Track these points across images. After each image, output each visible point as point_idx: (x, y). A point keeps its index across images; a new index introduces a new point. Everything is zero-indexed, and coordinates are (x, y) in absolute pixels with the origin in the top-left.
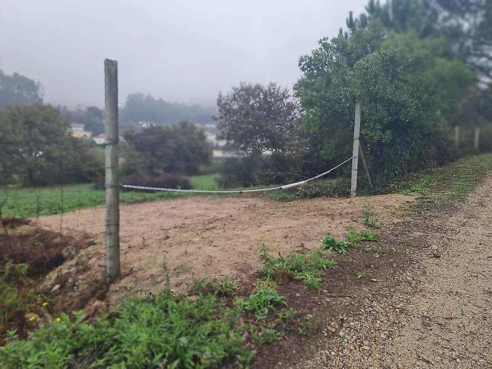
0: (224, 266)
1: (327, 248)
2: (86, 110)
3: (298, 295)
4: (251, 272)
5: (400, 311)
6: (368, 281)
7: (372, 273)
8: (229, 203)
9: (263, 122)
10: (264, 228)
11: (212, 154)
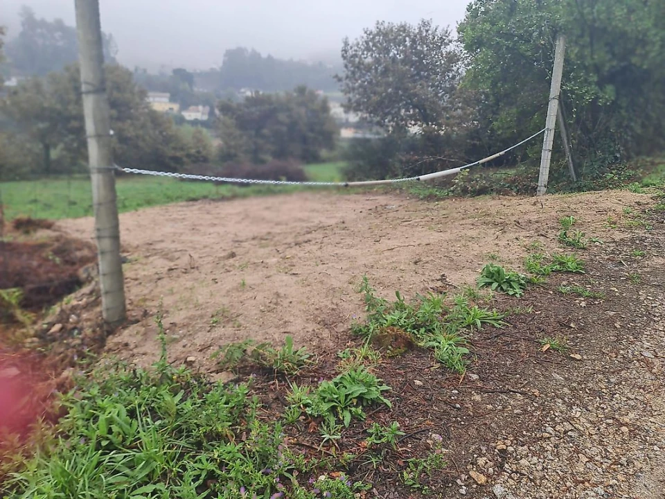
0: (297, 313)
1: (488, 284)
2: (171, 74)
3: (418, 382)
4: (341, 328)
5: (630, 431)
6: (563, 358)
7: (572, 340)
8: (349, 202)
9: (409, 82)
10: (385, 244)
11: (339, 134)
